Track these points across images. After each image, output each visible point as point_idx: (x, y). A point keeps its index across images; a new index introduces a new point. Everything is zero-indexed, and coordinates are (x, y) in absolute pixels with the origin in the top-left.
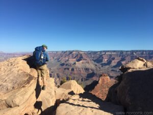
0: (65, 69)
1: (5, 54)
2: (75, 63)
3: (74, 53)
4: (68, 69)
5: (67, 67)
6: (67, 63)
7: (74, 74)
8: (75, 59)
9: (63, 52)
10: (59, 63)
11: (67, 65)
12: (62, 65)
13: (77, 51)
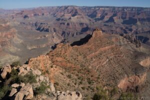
0: (61, 24)
1: (5, 10)
2: (70, 18)
3: (69, 8)
4: (64, 24)
5: (63, 22)
6: (63, 18)
7: (70, 28)
8: (70, 15)
9: (58, 7)
10: (55, 18)
11: (62, 20)
12: (58, 20)
13: (72, 6)
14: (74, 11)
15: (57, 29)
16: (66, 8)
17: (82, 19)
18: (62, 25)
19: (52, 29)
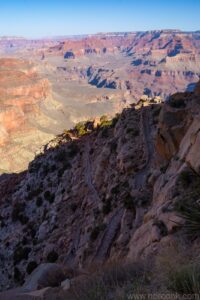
14: (174, 43)
15: (133, 83)
16: (156, 35)
17: (190, 63)
18: (145, 74)
19: (123, 84)
